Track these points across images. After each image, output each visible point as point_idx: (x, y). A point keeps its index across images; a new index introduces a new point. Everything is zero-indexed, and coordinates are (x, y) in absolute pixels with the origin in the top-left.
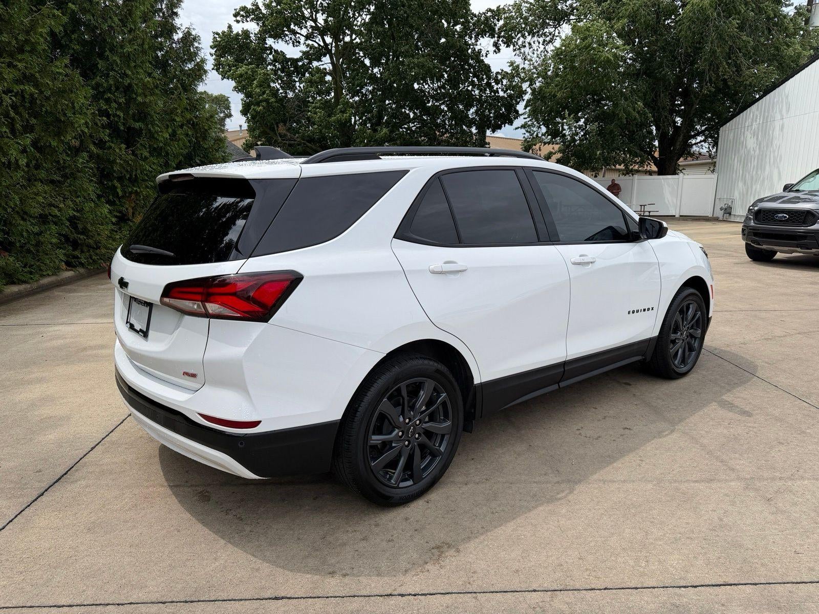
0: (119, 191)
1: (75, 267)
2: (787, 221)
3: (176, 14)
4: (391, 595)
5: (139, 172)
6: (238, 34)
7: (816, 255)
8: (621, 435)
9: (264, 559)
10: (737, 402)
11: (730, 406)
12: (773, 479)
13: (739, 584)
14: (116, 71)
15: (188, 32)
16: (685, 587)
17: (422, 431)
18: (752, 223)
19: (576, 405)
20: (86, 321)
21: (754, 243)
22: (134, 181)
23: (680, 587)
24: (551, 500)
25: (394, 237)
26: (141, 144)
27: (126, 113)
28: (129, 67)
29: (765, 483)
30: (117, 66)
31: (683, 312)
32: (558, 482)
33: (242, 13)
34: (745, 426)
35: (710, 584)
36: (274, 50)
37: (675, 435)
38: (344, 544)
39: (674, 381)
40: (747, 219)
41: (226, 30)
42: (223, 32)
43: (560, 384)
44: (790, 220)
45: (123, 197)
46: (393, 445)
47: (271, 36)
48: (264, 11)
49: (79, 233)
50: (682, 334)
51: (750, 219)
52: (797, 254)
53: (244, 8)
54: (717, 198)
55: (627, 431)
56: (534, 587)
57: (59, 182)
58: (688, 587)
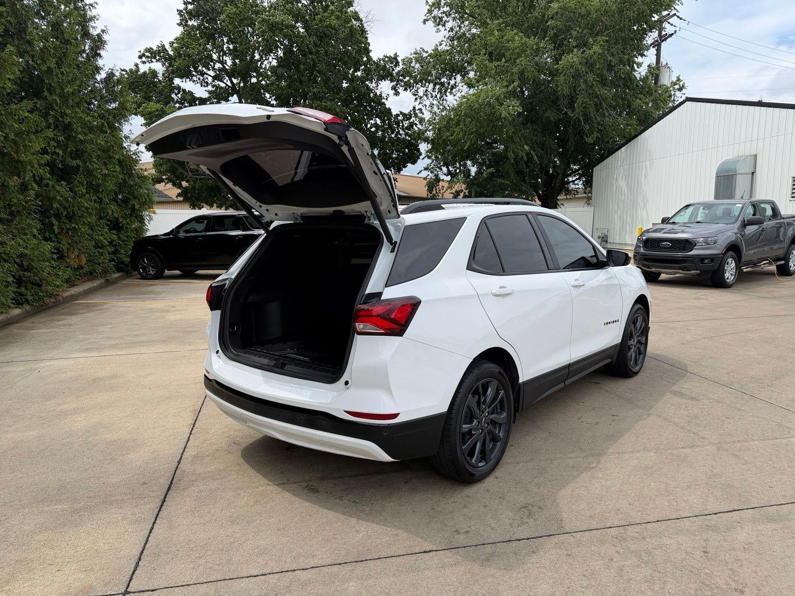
0: (55, 228)
1: (22, 304)
2: (670, 248)
3: (99, 55)
4: (510, 541)
5: (76, 208)
6: (145, 73)
7: (693, 275)
8: (613, 420)
9: (398, 528)
10: (684, 391)
11: (681, 395)
12: (734, 442)
13: (743, 509)
14: (56, 110)
15: (112, 73)
16: (709, 515)
17: (489, 421)
18: (642, 250)
19: (567, 401)
20: (74, 356)
21: (645, 267)
22: (70, 218)
23: (706, 515)
24: (588, 469)
25: (467, 269)
26: (78, 181)
27: (65, 151)
28: (67, 107)
29: (729, 445)
30: (57, 105)
31: (634, 323)
32: (585, 457)
33: (147, 54)
34: (698, 408)
35: (724, 511)
36: (182, 89)
37: (652, 418)
38: (452, 512)
39: (631, 379)
40: (637, 246)
41: (134, 68)
42: (131, 70)
43: (566, 383)
44: (673, 247)
45: (59, 233)
46: (473, 432)
47: (177, 77)
48: (171, 53)
49: (25, 270)
50: (634, 341)
51: (640, 246)
52: (679, 274)
53: (149, 50)
54: (594, 228)
55: (616, 418)
56: (608, 525)
57: (7, 220)
58: (711, 514)
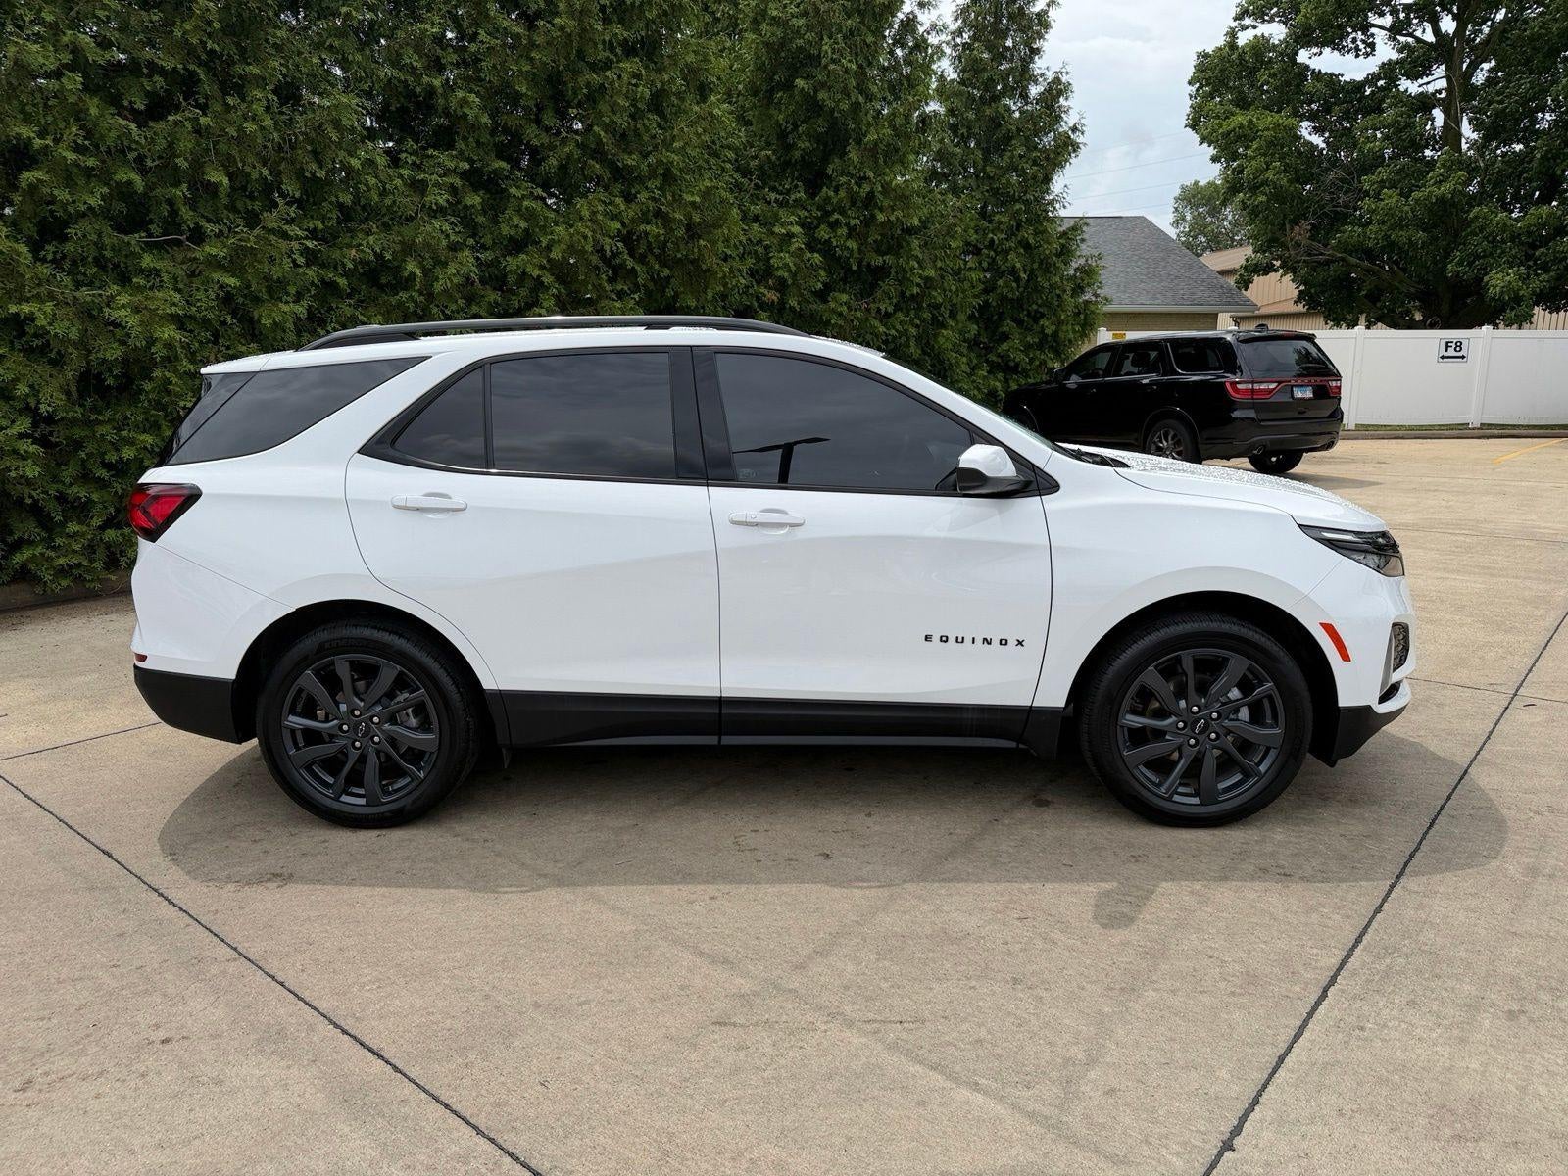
15: (1057, 79)
25: (358, 452)
33: (1252, 8)
43: (723, 738)
